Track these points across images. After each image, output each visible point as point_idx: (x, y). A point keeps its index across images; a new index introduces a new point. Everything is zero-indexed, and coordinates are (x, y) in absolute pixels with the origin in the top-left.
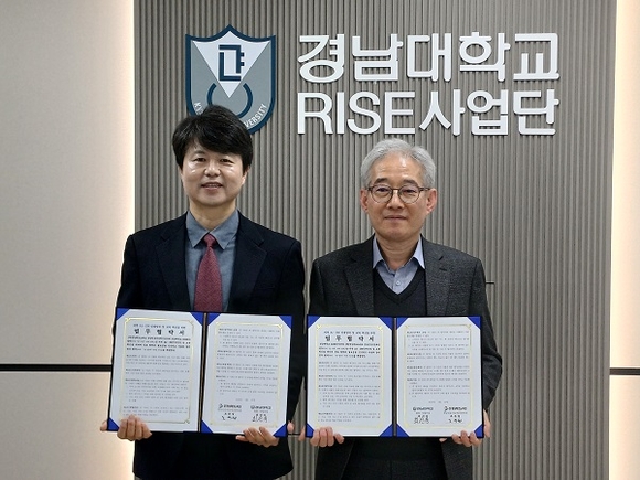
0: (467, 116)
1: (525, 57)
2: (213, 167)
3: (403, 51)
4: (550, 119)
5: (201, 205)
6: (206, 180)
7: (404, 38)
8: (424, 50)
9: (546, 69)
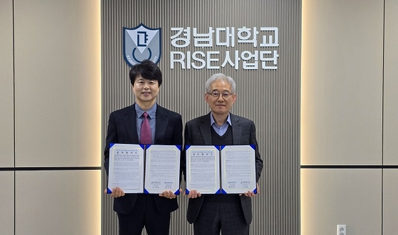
0: (241, 62)
1: (265, 37)
2: (146, 86)
3: (214, 34)
4: (275, 63)
5: (142, 101)
6: (144, 91)
7: (215, 29)
8: (223, 33)
9: (274, 42)
